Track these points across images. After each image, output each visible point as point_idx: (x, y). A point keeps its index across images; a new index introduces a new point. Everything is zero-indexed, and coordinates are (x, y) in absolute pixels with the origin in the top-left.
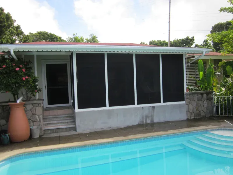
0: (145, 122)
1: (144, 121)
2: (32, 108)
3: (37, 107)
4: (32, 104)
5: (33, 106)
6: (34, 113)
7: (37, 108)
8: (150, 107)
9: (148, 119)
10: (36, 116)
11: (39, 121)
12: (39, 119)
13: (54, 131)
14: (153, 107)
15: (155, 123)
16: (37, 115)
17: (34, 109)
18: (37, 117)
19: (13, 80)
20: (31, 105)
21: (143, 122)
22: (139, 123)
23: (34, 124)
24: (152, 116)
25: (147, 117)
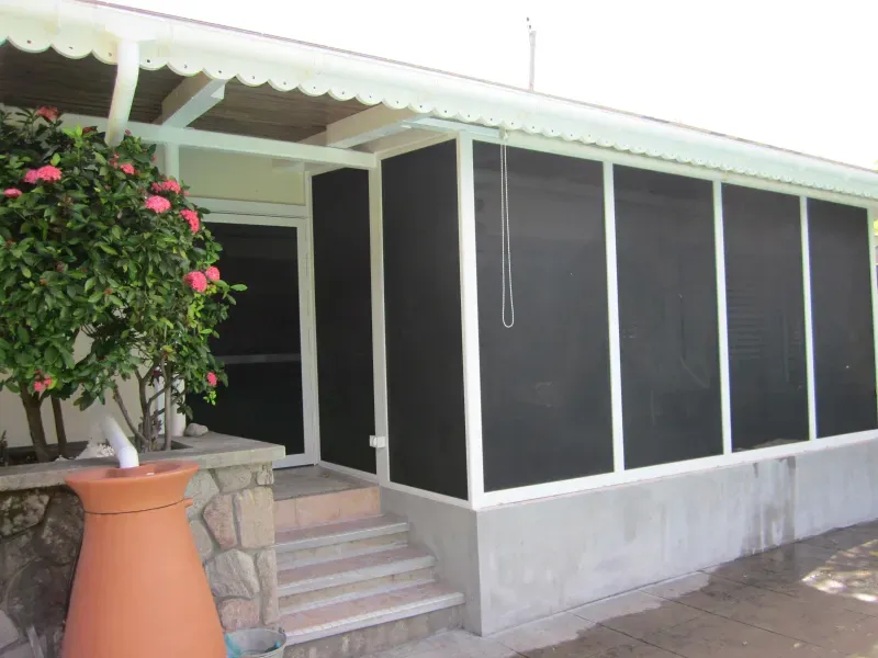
0: (767, 541)
1: (763, 540)
2: (212, 501)
3: (249, 493)
4: (212, 472)
5: (220, 485)
6: (227, 536)
7: (246, 498)
8: (781, 460)
9: (774, 526)
10: (242, 556)
11: (257, 588)
12: (260, 579)
13: (341, 645)
14: (791, 461)
15: (799, 542)
16: (244, 550)
17: (225, 505)
18: (246, 560)
19: (114, 285)
20: (208, 476)
21: (758, 539)
22: (743, 550)
23: (228, 620)
24: (788, 509)
25: (771, 513)
